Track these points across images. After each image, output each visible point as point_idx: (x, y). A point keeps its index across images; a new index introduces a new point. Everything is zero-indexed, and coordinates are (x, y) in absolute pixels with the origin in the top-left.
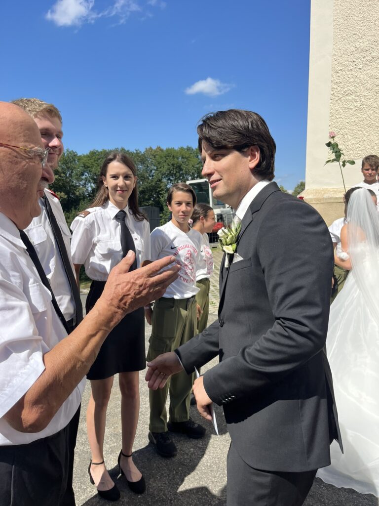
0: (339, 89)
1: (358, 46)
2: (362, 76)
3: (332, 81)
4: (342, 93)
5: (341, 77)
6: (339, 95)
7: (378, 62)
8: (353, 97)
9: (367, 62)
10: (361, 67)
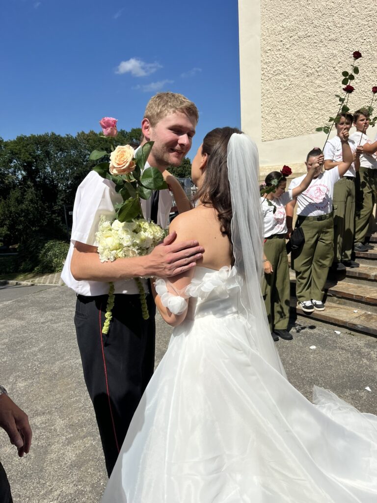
0: (269, 69)
1: (284, 26)
2: (289, 56)
3: (262, 61)
4: (272, 72)
5: (270, 56)
6: (269, 75)
7: (304, 41)
8: (282, 76)
9: (294, 42)
10: (288, 46)
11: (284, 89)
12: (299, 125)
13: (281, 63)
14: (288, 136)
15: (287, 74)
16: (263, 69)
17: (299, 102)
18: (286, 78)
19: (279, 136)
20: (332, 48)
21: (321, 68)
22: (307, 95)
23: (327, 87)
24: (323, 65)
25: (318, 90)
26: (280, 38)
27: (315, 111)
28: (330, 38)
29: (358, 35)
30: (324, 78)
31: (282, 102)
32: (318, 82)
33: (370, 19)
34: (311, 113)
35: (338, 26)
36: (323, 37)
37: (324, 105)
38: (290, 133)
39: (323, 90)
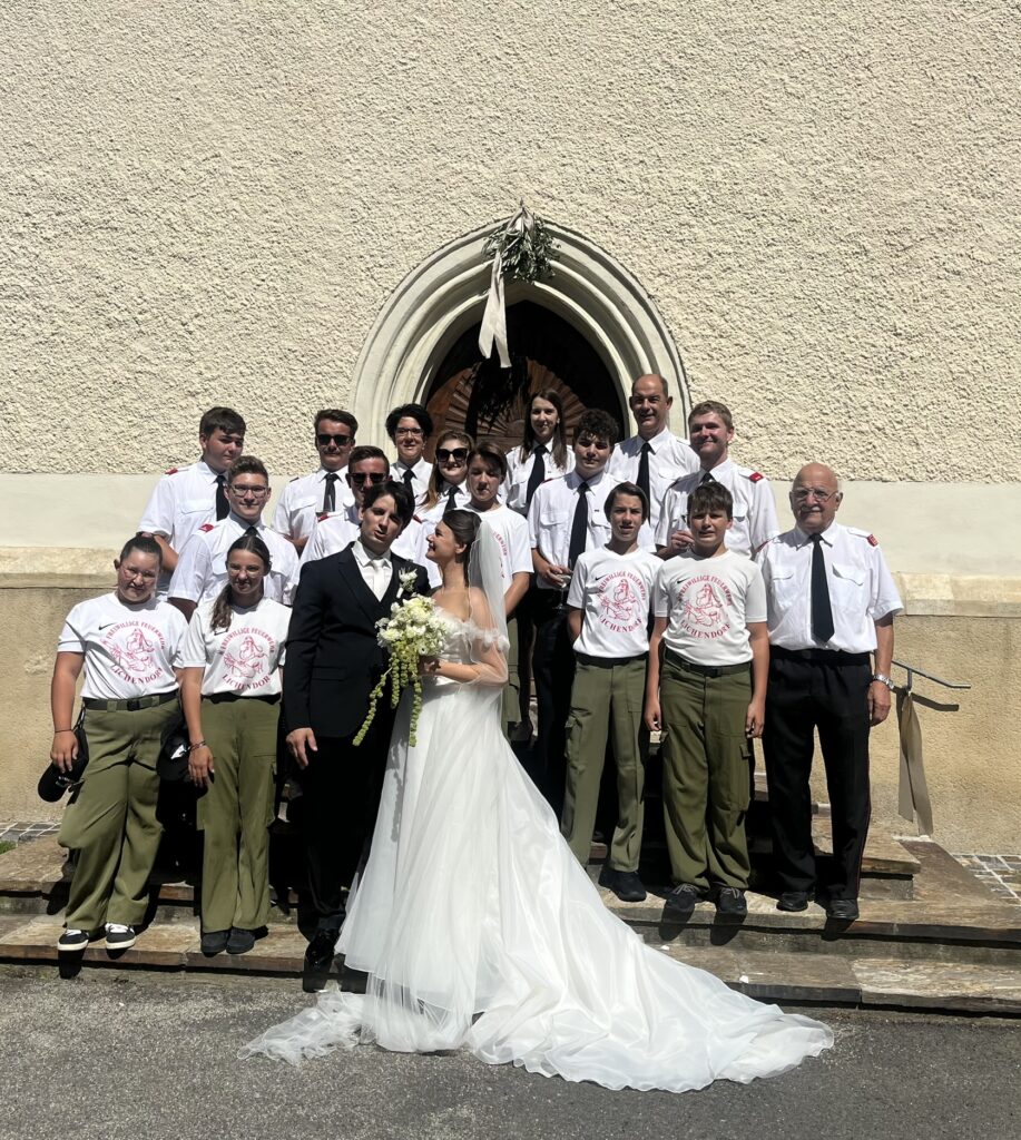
1: (38, 179)
7: (100, 236)
8: (29, 305)
9: (68, 229)
10: (50, 234)
11: (33, 340)
12: (81, 445)
13: (26, 271)
14: (44, 468)
15: (45, 303)
17: (84, 386)
18: (40, 312)
19: (14, 464)
20: (178, 275)
21: (148, 315)
22: (108, 373)
23: (164, 366)
24: (155, 311)
25: (139, 368)
26: (20, 204)
27: (130, 419)
28: (174, 250)
29: (246, 265)
30: (157, 343)
31: (28, 375)
32: (139, 347)
33: (275, 239)
34: (118, 421)
35: (197, 228)
36: (153, 241)
37: (157, 408)
38: (53, 462)
39: (154, 369)
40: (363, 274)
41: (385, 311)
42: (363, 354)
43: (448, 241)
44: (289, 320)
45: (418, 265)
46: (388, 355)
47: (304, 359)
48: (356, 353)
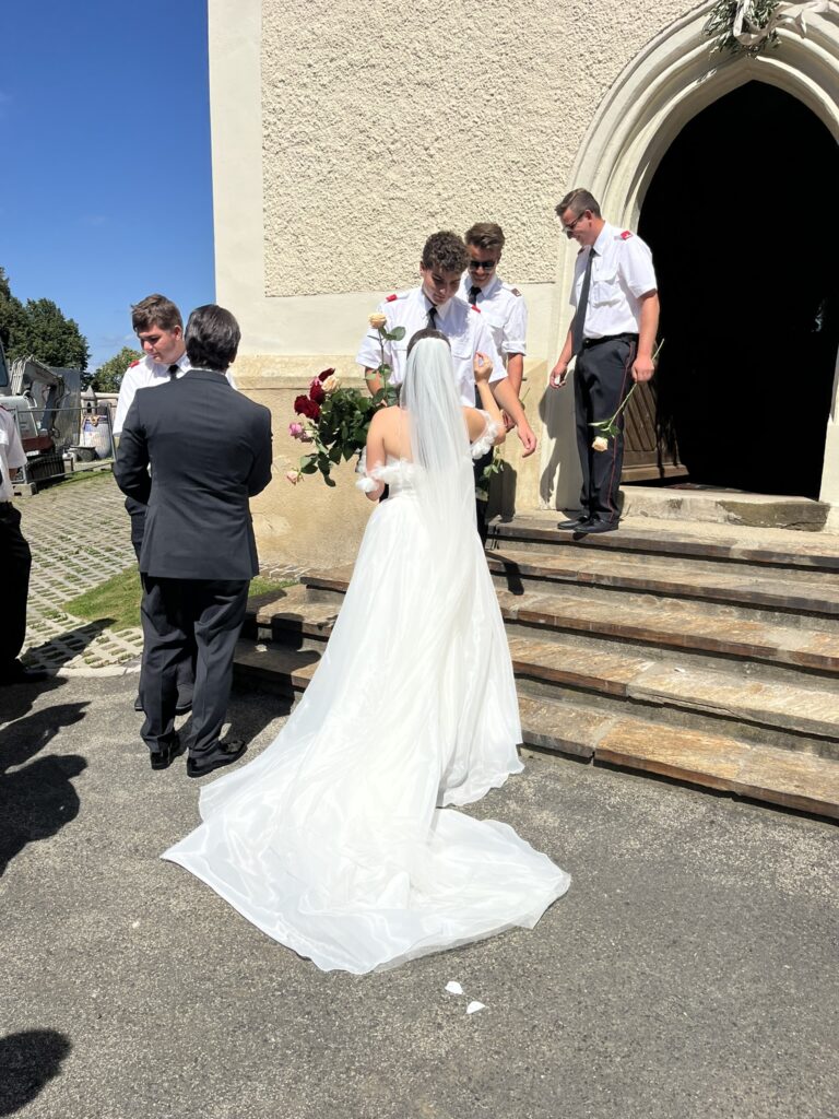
0: (280, 127)
1: (319, 32)
2: (328, 103)
3: (264, 106)
4: (288, 136)
5: (284, 97)
6: (282, 141)
7: (363, 75)
8: (312, 148)
9: (339, 73)
10: (325, 80)
11: (316, 179)
12: (350, 268)
13: (309, 118)
14: (325, 290)
15: (323, 145)
16: (266, 125)
17: (351, 216)
18: (320, 153)
19: (305, 287)
20: (422, 102)
21: (398, 145)
22: (369, 202)
23: (411, 191)
24: (404, 139)
25: (392, 195)
26: (305, 57)
27: (385, 241)
28: (419, 78)
29: (478, 83)
30: (406, 169)
31: (313, 211)
32: (392, 175)
33: (503, 51)
34: (377, 245)
35: (437, 53)
36: (403, 73)
37: (405, 231)
38: (331, 284)
39: (403, 195)
40: (583, 73)
41: (601, 109)
42: (579, 157)
43: (667, 24)
44: (514, 131)
45: (636, 54)
46: (603, 155)
47: (524, 170)
48: (572, 157)
